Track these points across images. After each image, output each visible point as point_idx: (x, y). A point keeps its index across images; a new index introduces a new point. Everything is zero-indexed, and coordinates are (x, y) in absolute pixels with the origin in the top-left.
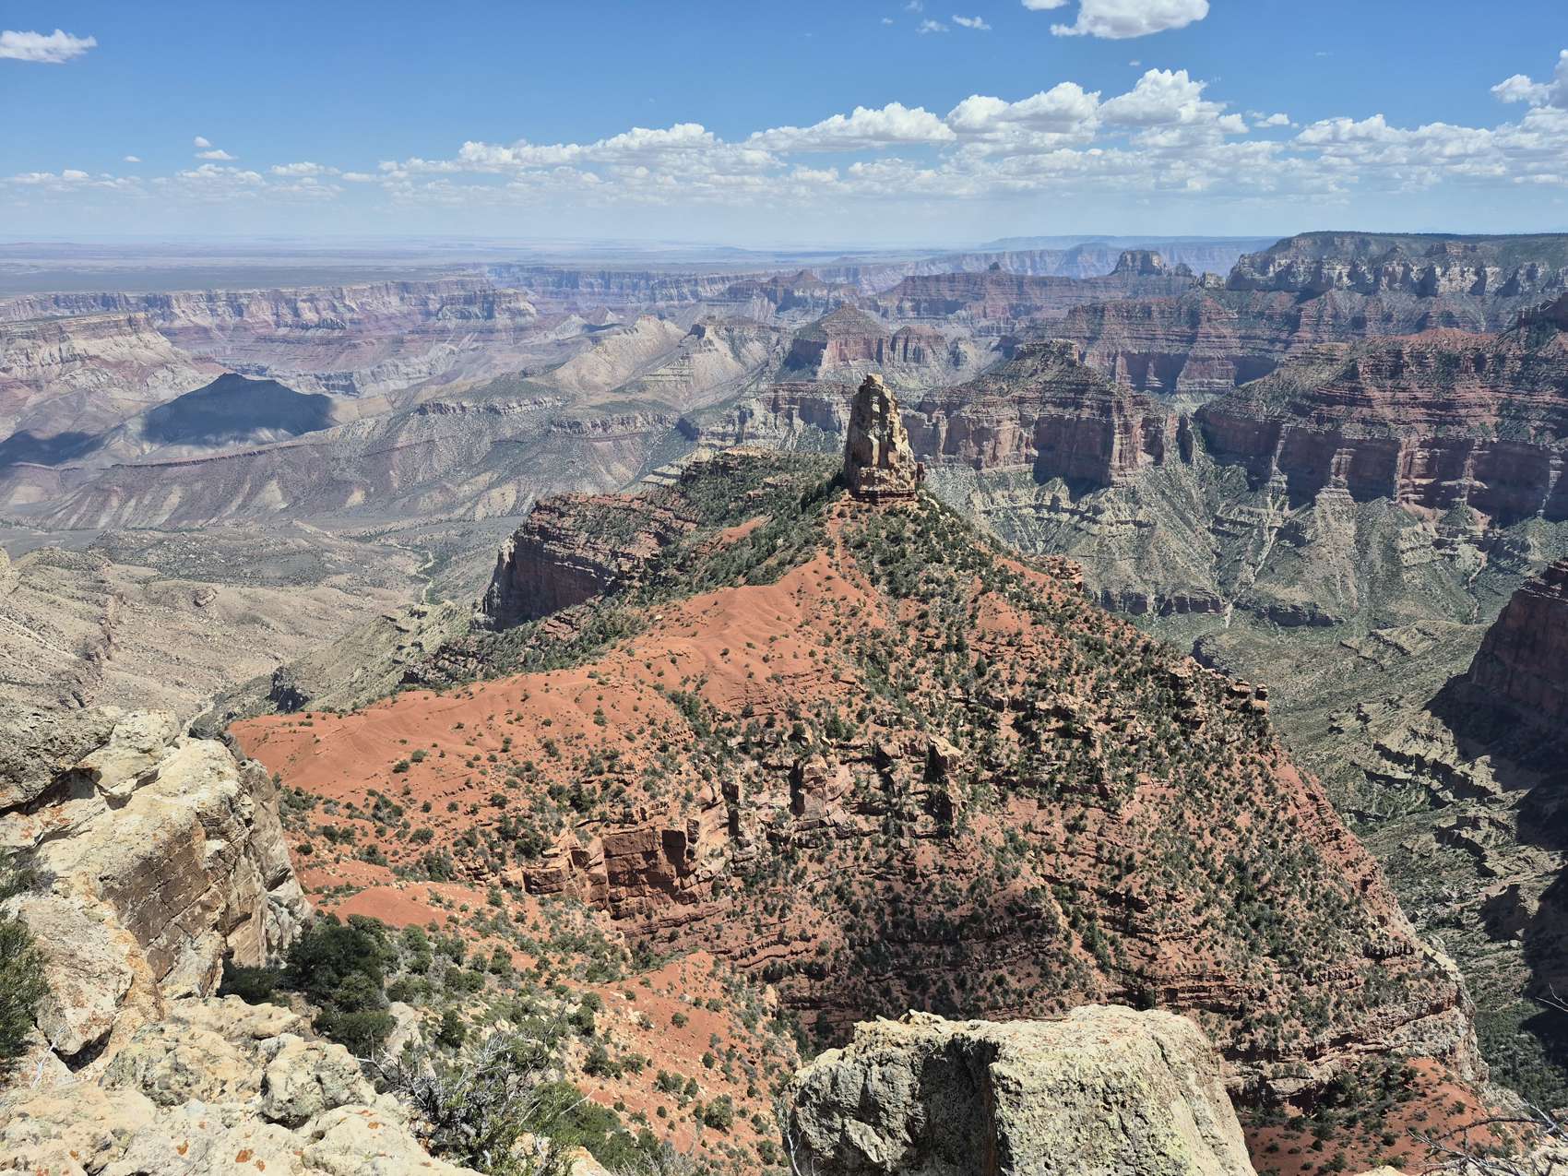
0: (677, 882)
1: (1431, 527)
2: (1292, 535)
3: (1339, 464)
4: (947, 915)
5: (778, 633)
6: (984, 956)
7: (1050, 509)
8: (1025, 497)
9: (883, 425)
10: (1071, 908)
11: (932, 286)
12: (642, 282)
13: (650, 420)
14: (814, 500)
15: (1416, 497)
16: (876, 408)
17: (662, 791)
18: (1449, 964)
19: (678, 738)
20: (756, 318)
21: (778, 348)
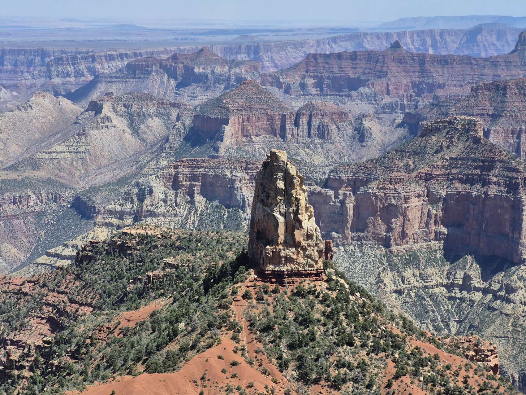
7: (462, 288)
8: (437, 275)
9: (288, 202)
11: (334, 64)
12: (38, 59)
13: (44, 198)
14: (217, 281)
16: (281, 184)
20: (155, 95)
21: (179, 124)
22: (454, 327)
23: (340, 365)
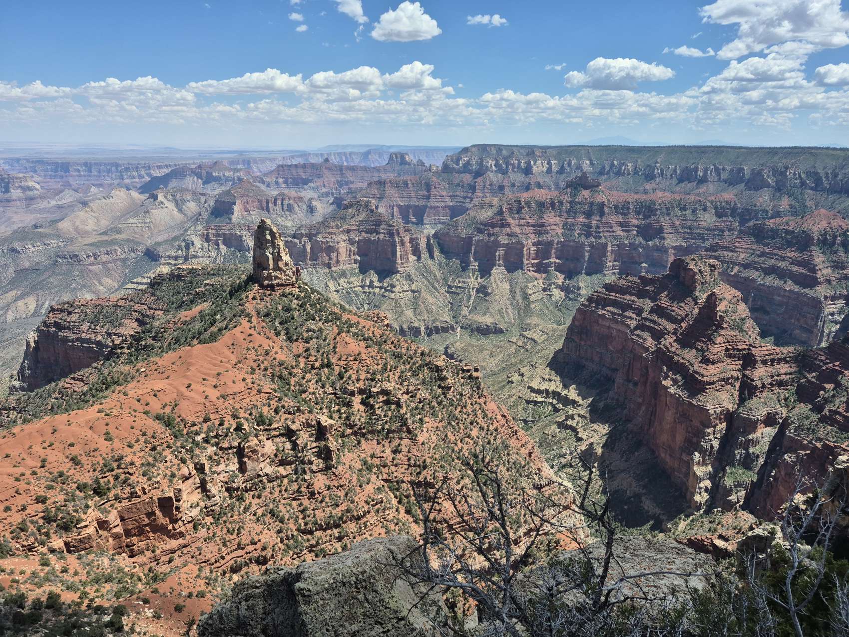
0: (170, 527)
1: (541, 282)
2: (482, 290)
3: (499, 255)
4: (334, 512)
5: (221, 370)
6: (355, 529)
7: (369, 287)
8: (356, 281)
9: (274, 247)
10: (398, 493)
11: (294, 171)
12: (113, 169)
13: (126, 250)
14: (236, 292)
15: (533, 269)
16: (269, 237)
17: (155, 474)
18: (569, 485)
19: (163, 441)
20: (190, 188)
21: (206, 205)
22: (366, 306)
23: (308, 331)
